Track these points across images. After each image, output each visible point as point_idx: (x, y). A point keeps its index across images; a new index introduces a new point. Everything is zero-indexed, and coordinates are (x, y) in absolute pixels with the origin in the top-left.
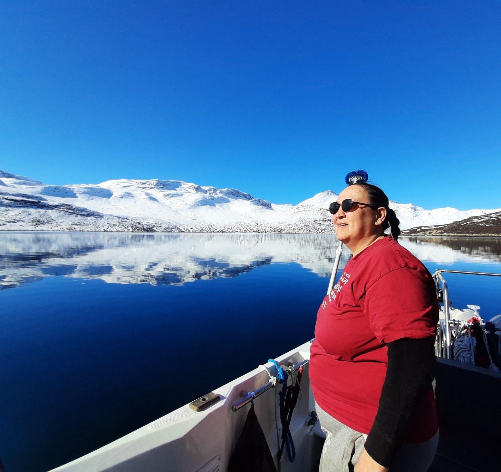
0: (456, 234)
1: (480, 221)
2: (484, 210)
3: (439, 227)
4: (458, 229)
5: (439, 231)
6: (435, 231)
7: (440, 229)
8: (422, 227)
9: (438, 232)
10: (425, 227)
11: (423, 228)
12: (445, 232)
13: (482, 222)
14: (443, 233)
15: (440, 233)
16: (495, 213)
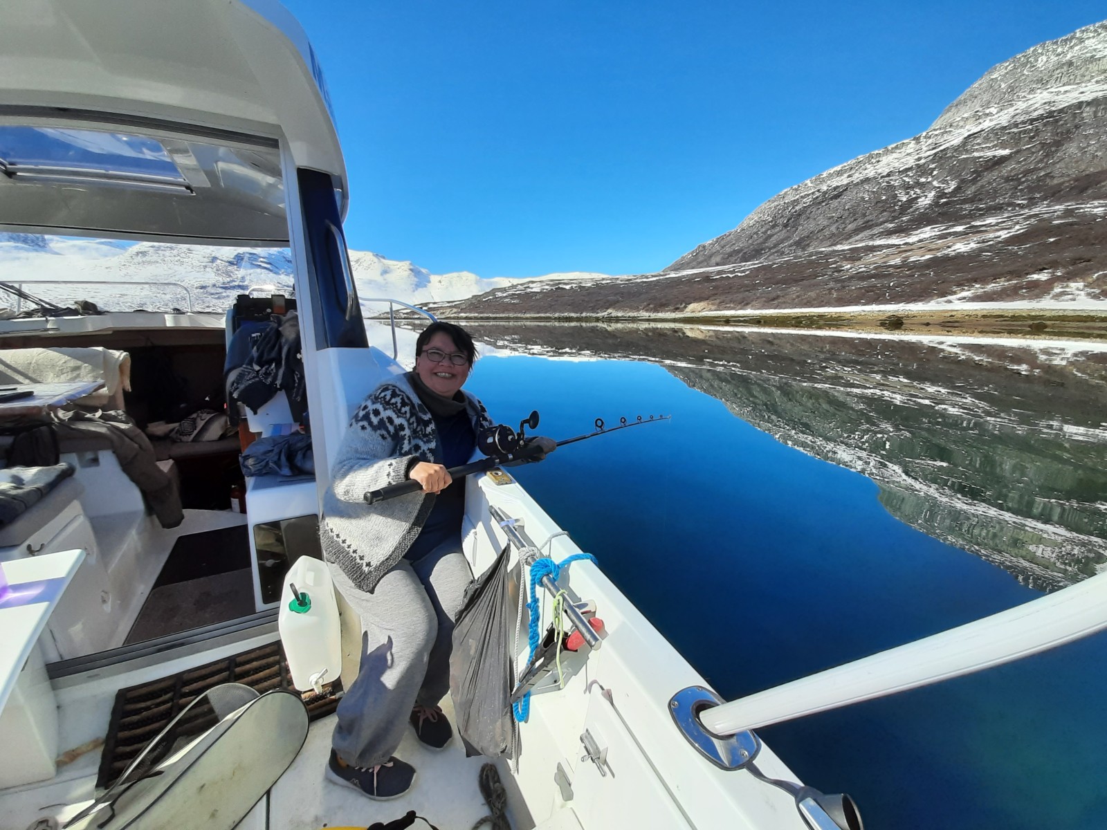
0: (476, 315)
1: (505, 295)
2: (511, 280)
3: (453, 304)
4: (479, 307)
5: (455, 310)
6: (449, 310)
7: (455, 306)
8: (429, 303)
9: (453, 312)
10: (434, 303)
11: (431, 306)
12: (463, 310)
13: (506, 297)
14: (460, 313)
15: (455, 313)
16: (521, 285)
